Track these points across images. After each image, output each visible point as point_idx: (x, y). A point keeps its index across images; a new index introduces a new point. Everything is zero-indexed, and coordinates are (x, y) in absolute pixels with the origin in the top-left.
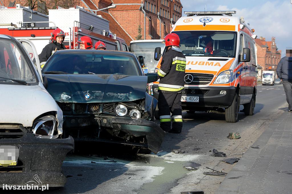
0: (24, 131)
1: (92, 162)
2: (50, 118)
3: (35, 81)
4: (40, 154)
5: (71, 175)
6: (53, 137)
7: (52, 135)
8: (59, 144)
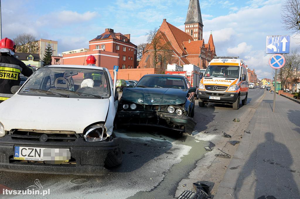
0: (78, 136)
1: (152, 139)
2: (99, 126)
3: (108, 95)
4: (86, 154)
5: (133, 152)
6: (103, 139)
7: (102, 137)
8: (101, 147)
